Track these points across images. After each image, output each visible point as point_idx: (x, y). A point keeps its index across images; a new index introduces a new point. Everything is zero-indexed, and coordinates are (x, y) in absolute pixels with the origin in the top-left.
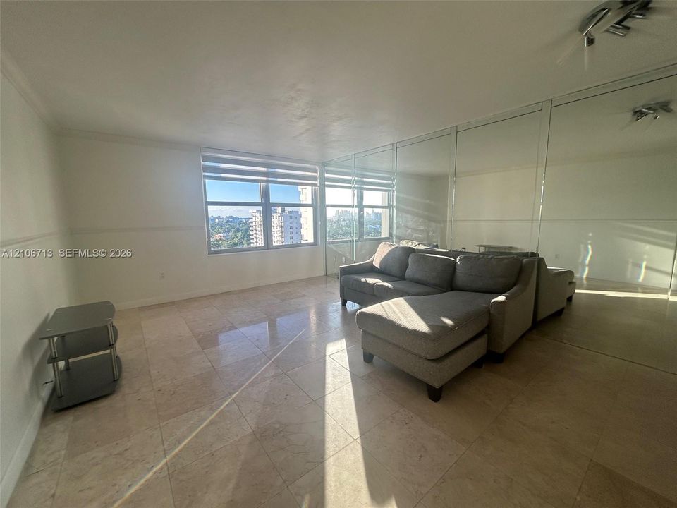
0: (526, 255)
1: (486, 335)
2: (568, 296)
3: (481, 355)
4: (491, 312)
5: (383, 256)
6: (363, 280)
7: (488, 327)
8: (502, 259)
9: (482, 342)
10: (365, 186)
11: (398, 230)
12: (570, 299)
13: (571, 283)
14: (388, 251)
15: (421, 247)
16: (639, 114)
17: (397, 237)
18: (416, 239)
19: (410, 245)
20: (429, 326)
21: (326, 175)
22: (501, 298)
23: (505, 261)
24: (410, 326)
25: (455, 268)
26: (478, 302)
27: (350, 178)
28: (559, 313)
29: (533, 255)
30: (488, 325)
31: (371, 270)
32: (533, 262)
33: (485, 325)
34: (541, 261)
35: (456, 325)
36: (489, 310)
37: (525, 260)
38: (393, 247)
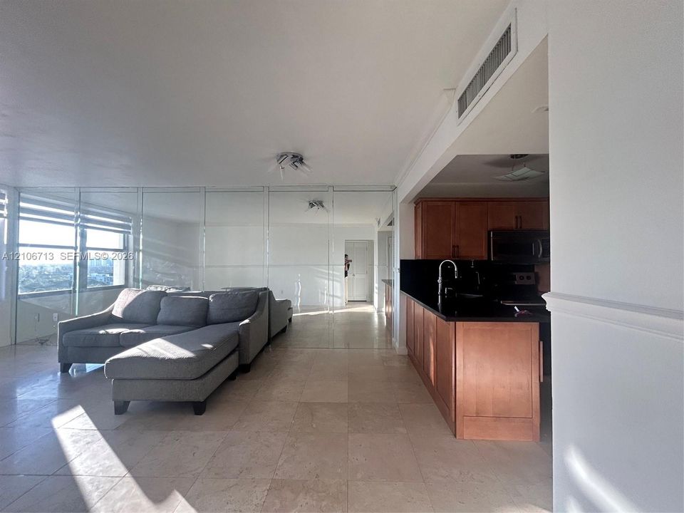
0: (261, 290)
1: (237, 352)
2: (289, 317)
3: (235, 369)
4: (240, 333)
5: (127, 303)
6: (102, 332)
7: (238, 346)
8: (245, 294)
9: (234, 357)
10: (89, 225)
11: (145, 276)
12: (290, 320)
13: (290, 308)
14: (134, 297)
15: (172, 291)
16: (312, 205)
17: (144, 282)
18: (168, 283)
19: (159, 289)
20: (192, 352)
21: (22, 204)
22: (247, 321)
23: (248, 295)
24: (173, 357)
25: (208, 306)
26: (230, 328)
27: (73, 213)
28: (284, 330)
29: (265, 289)
30: (238, 345)
31: (111, 320)
32: (266, 294)
33: (236, 345)
34: (270, 293)
35: (214, 347)
36: (238, 332)
37: (260, 293)
38: (140, 293)
